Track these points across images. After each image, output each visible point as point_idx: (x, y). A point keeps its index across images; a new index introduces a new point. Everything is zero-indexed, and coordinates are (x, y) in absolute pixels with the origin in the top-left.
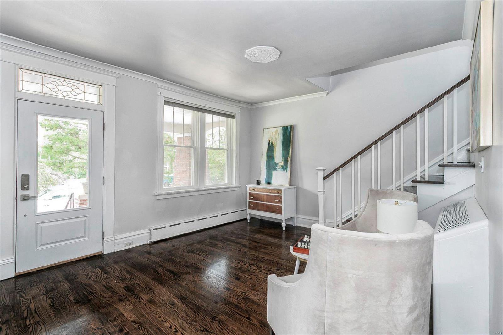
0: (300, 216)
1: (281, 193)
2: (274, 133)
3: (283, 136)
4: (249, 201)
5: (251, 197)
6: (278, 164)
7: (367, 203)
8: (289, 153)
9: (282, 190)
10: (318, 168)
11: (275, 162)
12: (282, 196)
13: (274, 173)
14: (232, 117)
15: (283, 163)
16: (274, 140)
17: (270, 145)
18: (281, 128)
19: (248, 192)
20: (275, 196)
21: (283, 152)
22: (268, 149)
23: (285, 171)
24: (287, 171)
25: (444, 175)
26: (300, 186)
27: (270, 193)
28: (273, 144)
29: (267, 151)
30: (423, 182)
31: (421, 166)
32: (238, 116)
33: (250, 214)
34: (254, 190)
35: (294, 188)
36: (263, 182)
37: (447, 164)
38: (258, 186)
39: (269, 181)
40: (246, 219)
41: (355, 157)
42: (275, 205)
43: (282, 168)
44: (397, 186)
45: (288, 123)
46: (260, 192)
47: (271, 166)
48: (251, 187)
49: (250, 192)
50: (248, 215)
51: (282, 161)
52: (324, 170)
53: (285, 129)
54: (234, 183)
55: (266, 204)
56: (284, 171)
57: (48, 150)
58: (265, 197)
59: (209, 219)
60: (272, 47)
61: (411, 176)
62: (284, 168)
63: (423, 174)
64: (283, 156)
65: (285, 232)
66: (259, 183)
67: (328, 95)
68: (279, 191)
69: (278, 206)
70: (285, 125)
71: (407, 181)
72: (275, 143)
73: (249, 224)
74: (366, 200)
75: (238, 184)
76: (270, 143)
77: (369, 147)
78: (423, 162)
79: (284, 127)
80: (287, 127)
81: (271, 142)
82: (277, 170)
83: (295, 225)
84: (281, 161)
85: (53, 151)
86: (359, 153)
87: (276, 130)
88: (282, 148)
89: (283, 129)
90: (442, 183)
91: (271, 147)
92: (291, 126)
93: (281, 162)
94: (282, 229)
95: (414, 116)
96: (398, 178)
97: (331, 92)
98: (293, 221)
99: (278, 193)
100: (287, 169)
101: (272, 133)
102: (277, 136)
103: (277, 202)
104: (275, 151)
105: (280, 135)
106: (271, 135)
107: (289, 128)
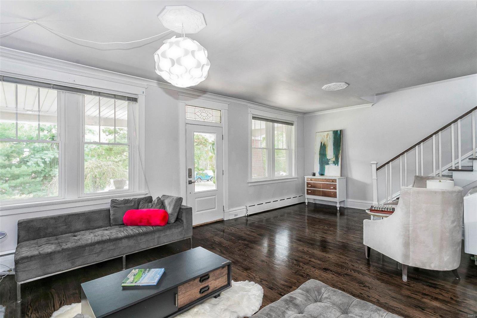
0: (349, 200)
1: (336, 182)
2: (326, 136)
3: (334, 138)
4: (307, 189)
5: (309, 186)
6: (330, 160)
7: (414, 185)
8: (339, 152)
9: (336, 180)
10: (371, 163)
11: (327, 158)
12: (336, 184)
13: (327, 167)
14: (292, 124)
15: (334, 159)
16: (326, 141)
17: (322, 145)
18: (332, 132)
19: (306, 181)
20: (330, 184)
21: (334, 151)
22: (320, 148)
23: (337, 165)
24: (338, 165)
25: (473, 166)
26: (349, 176)
27: (326, 182)
28: (325, 144)
29: (320, 150)
30: (457, 170)
31: (455, 159)
32: (295, 123)
33: (307, 198)
34: (311, 180)
35: (345, 178)
36: (317, 175)
37: (475, 158)
38: (314, 177)
39: (323, 173)
40: (304, 203)
41: (403, 153)
42: (330, 191)
43: (333, 163)
44: (436, 174)
45: (338, 128)
46: (317, 181)
47: (324, 161)
48: (308, 178)
49: (307, 181)
50: (306, 199)
51: (334, 157)
52: (377, 163)
53: (335, 133)
54: (294, 175)
55: (322, 190)
56: (335, 165)
57: (108, 152)
58: (321, 185)
59: (272, 203)
60: (344, 83)
61: (448, 166)
62: (336, 162)
63: (457, 165)
64: (334, 154)
65: (339, 211)
66: (314, 175)
67: (373, 106)
68: (334, 181)
69: (333, 191)
70: (336, 129)
71: (445, 170)
72: (327, 144)
73: (307, 206)
74: (413, 184)
75: (297, 176)
76: (323, 144)
77: (414, 146)
78: (457, 157)
79: (335, 131)
80: (337, 131)
81: (323, 142)
82: (329, 165)
83: (345, 207)
85: (113, 152)
86: (406, 151)
87: (328, 134)
88: (333, 148)
89: (333, 133)
90: (472, 171)
91: (323, 147)
92: (341, 131)
93: (332, 159)
94: (337, 209)
95: (450, 124)
96: (437, 168)
97: (375, 104)
98: (344, 203)
99: (333, 182)
101: (324, 136)
102: (328, 138)
103: (332, 189)
104: (327, 150)
105: (331, 138)
106: (323, 137)
107: (339, 132)
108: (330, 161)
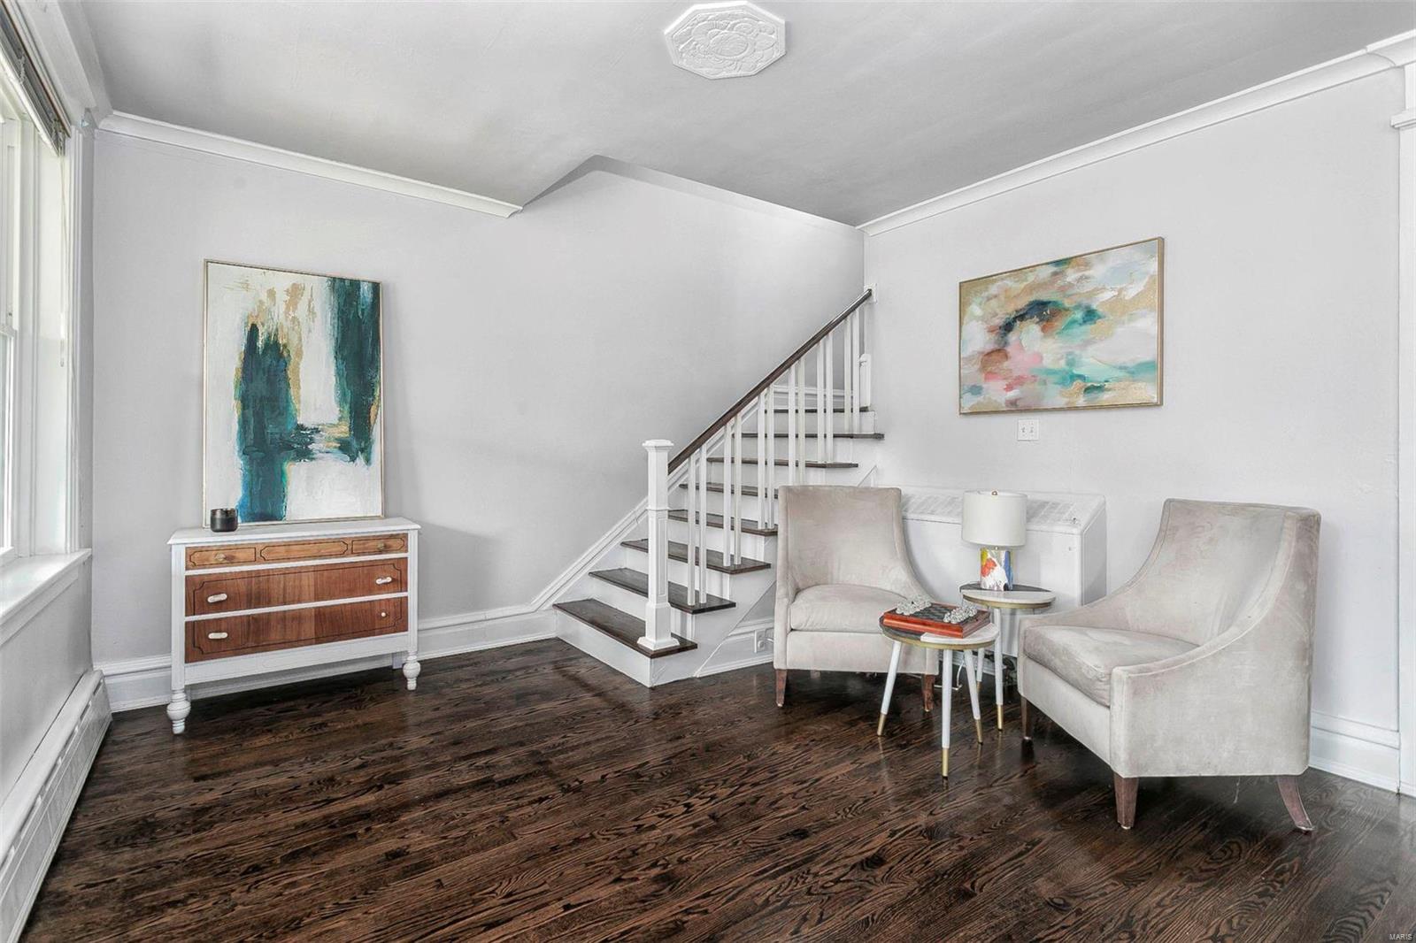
1: (405, 548)
2: (282, 297)
6: (316, 431)
9: (406, 535)
11: (300, 421)
12: (405, 559)
13: (296, 473)
15: (345, 428)
16: (287, 324)
17: (260, 344)
18: (323, 283)
20: (372, 564)
21: (339, 384)
23: (360, 460)
24: (368, 461)
28: (282, 341)
43: (340, 448)
45: (356, 268)
46: (272, 560)
47: (272, 441)
51: (340, 419)
53: (344, 289)
55: (315, 607)
56: (353, 459)
62: (356, 443)
64: (342, 400)
66: (227, 524)
68: (390, 543)
69: (387, 600)
70: (345, 272)
72: (295, 341)
76: (261, 339)
79: (342, 280)
80: (355, 284)
81: (262, 330)
82: (312, 459)
84: (336, 422)
88: (333, 368)
89: (332, 288)
91: (266, 359)
92: (375, 287)
93: (330, 425)
99: (381, 548)
100: (370, 453)
101: (271, 293)
102: (301, 311)
103: (384, 588)
104: (297, 374)
105: (318, 309)
106: (264, 297)
107: (365, 290)
108: (316, 437)
